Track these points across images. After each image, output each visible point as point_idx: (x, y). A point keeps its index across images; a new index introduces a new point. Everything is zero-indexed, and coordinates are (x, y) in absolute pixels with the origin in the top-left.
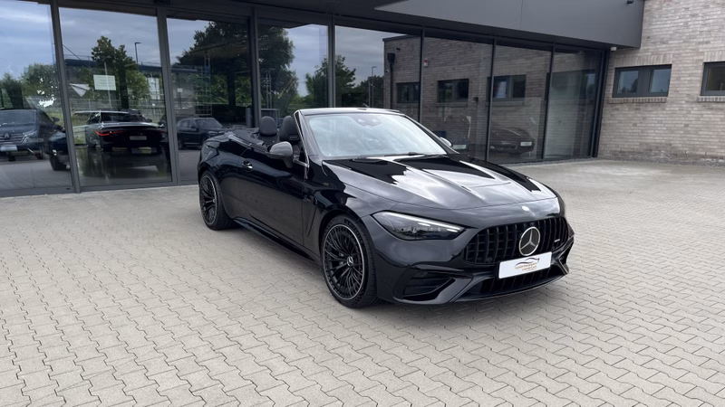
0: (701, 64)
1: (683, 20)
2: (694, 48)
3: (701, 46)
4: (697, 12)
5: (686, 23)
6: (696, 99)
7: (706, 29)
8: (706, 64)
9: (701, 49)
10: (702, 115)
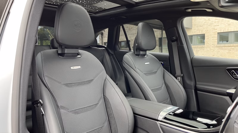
6: (216, 46)
9: (216, 28)
10: (219, 51)
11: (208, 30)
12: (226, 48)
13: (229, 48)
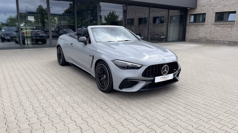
0: (215, 13)
2: (212, 8)
6: (213, 23)
7: (216, 2)
9: (215, 8)
10: (215, 28)
11: (208, 10)
12: (220, 25)
13: (223, 25)
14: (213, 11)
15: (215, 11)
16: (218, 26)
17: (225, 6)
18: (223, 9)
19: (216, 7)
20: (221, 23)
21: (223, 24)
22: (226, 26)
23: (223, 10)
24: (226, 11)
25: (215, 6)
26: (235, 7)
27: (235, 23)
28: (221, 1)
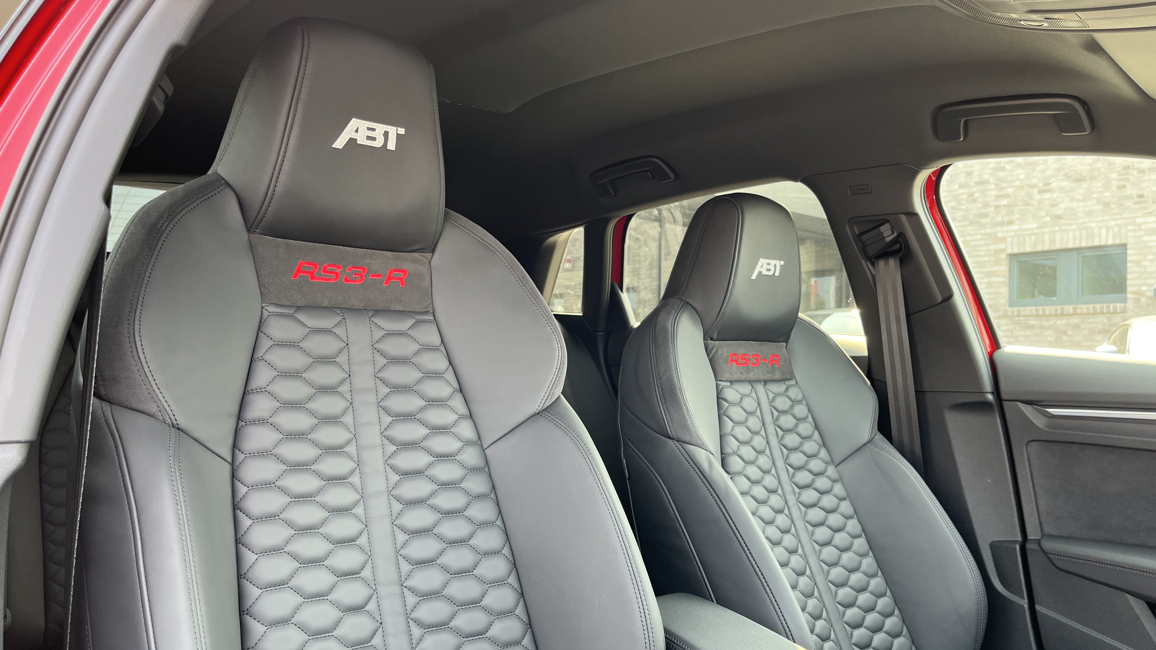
0: (1003, 256)
1: (966, 191)
2: (988, 231)
3: (999, 229)
4: (986, 177)
5: (971, 195)
7: (1005, 202)
8: (1012, 256)
14: (993, 247)
15: (1003, 246)
16: (1032, 327)
17: (1059, 217)
18: (1047, 237)
19: (1004, 228)
20: (1049, 309)
21: (1056, 315)
22: (1077, 327)
23: (1053, 241)
24: (1071, 246)
25: (1001, 224)
26: (1119, 222)
27: (1130, 305)
28: (1037, 197)
